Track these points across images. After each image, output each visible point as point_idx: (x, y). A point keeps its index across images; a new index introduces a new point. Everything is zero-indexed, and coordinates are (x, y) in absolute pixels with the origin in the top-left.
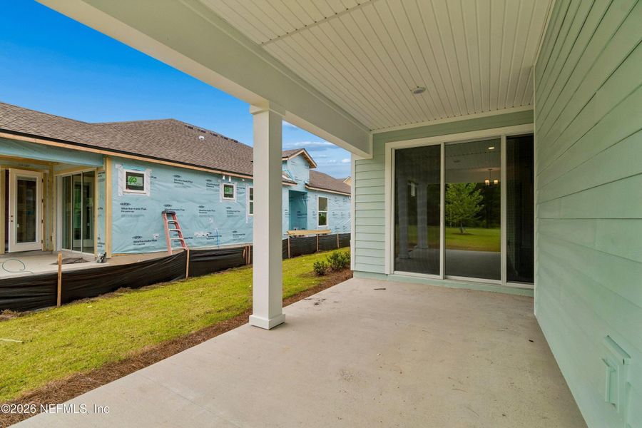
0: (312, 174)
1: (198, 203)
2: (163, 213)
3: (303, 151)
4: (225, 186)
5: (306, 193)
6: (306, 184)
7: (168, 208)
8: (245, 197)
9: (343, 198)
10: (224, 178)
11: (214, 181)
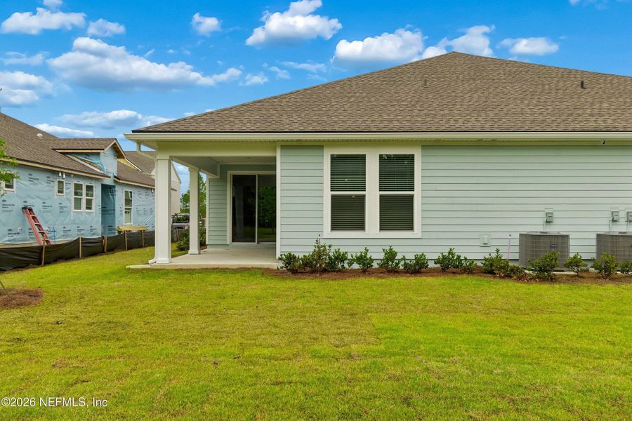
0: (120, 166)
1: (42, 199)
2: (23, 208)
3: (115, 141)
4: (59, 182)
5: (114, 187)
6: (115, 177)
7: (25, 204)
8: (70, 193)
9: (145, 191)
10: (60, 174)
11: (52, 177)
